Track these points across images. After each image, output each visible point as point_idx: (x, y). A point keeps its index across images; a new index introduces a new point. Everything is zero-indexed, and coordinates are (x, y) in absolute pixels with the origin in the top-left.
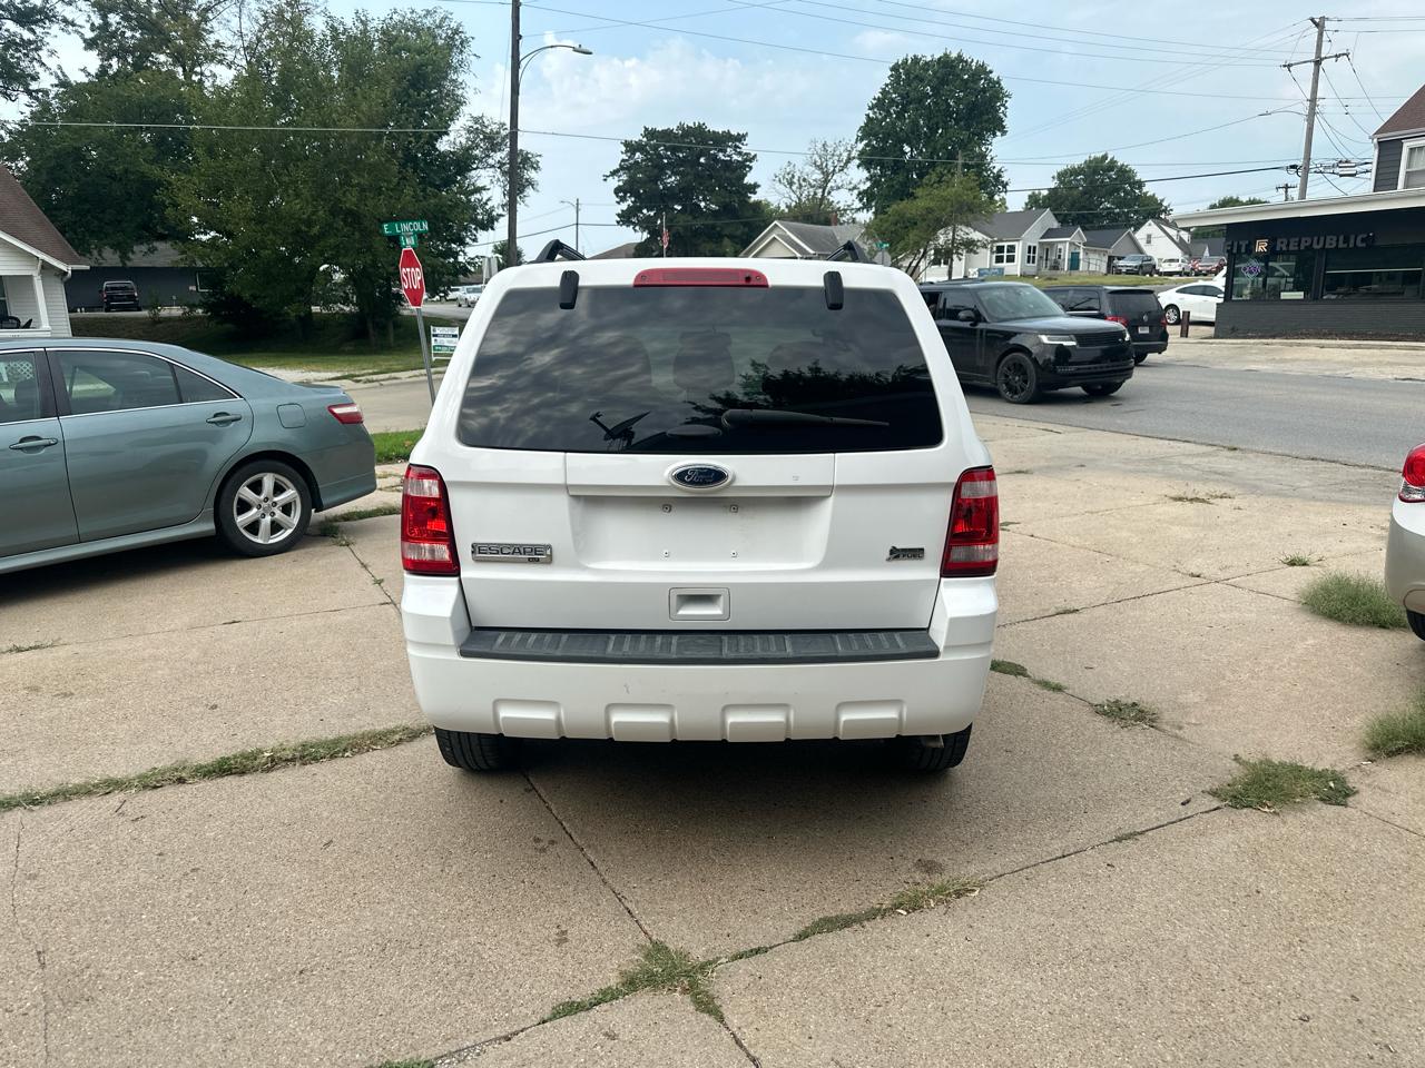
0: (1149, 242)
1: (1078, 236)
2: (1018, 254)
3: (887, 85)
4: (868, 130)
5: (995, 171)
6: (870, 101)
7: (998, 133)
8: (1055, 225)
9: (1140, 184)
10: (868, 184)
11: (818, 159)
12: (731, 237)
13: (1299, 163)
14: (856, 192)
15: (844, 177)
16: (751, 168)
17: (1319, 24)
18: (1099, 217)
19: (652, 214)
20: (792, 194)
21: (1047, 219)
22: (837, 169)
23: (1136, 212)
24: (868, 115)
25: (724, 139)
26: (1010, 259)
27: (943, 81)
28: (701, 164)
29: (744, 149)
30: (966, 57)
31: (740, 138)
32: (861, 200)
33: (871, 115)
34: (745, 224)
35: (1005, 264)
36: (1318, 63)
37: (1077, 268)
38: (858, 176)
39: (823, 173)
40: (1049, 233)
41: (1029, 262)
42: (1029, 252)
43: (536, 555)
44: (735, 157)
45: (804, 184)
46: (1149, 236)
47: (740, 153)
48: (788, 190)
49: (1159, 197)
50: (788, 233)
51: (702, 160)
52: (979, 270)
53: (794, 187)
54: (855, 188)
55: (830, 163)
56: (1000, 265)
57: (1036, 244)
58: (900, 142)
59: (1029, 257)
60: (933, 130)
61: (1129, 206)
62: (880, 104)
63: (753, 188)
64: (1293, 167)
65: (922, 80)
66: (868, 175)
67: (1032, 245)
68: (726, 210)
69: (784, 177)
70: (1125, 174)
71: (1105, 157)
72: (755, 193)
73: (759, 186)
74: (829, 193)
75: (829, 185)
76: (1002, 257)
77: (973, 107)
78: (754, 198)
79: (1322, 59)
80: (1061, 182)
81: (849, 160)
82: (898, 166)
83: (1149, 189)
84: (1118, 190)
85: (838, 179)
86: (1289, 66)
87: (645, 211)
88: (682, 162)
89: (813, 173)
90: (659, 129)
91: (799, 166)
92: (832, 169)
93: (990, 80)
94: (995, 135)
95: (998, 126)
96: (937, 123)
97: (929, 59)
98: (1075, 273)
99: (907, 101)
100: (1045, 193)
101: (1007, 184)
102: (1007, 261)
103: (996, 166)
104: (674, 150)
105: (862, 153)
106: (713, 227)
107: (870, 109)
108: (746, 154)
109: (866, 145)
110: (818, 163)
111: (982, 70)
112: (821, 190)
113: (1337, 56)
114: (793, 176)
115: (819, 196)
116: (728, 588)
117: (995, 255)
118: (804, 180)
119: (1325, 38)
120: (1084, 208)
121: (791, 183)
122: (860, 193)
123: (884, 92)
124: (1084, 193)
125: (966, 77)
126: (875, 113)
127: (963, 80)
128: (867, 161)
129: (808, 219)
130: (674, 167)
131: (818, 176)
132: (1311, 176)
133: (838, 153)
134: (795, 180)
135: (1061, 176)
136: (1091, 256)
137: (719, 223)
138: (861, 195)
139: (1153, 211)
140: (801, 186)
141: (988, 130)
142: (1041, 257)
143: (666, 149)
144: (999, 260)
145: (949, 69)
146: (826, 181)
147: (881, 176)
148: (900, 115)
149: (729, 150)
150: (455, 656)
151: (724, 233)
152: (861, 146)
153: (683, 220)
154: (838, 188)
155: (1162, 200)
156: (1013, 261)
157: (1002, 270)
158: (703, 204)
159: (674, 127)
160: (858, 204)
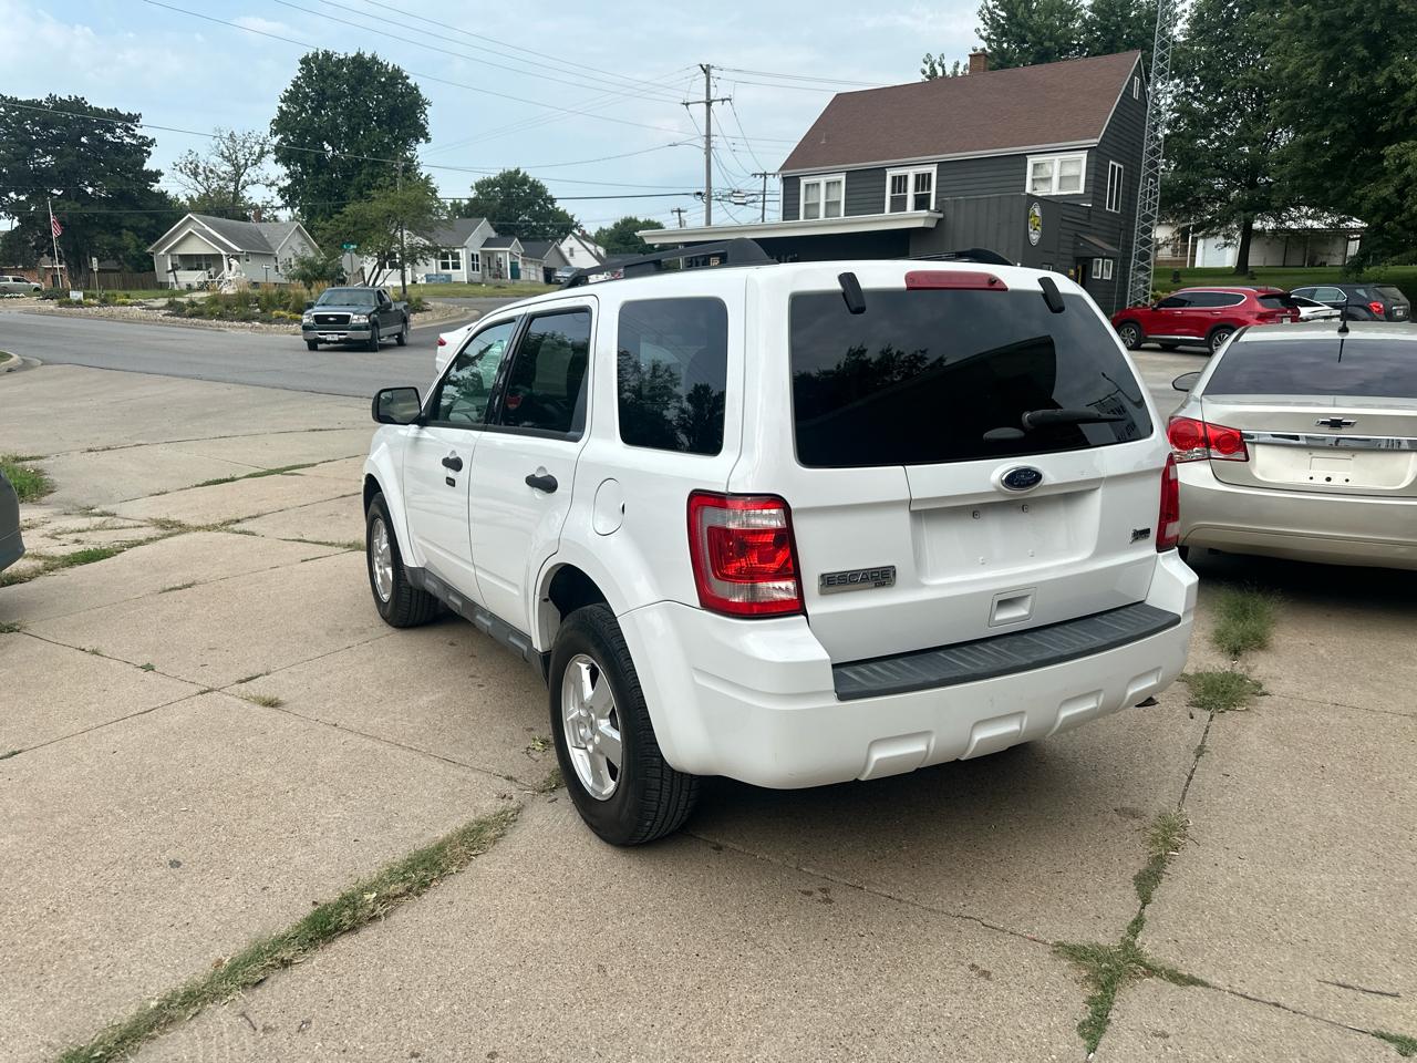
0: (572, 255)
1: (516, 246)
2: (463, 262)
3: (299, 78)
4: (282, 124)
5: (423, 177)
6: (282, 94)
7: (421, 140)
8: (493, 235)
9: (552, 201)
10: (288, 182)
11: (225, 150)
12: (133, 229)
13: (704, 191)
14: (275, 188)
15: (258, 171)
16: (149, 154)
17: (706, 70)
18: (518, 228)
19: (22, 198)
20: (198, 185)
21: (484, 229)
22: (249, 162)
23: (551, 226)
24: (281, 108)
25: (111, 119)
26: (456, 266)
27: (360, 81)
28: (83, 145)
29: (138, 132)
30: (380, 58)
31: (133, 119)
32: (283, 197)
33: (285, 108)
34: (151, 216)
35: (451, 271)
36: (709, 104)
37: (518, 277)
38: (276, 171)
39: (233, 165)
40: (488, 242)
41: (473, 269)
42: (473, 260)
43: (881, 577)
44: (128, 140)
45: (210, 175)
46: (571, 250)
47: (134, 136)
48: (194, 181)
49: (570, 213)
50: (207, 228)
51: (83, 140)
52: (426, 276)
53: (200, 178)
54: (272, 184)
55: (240, 155)
56: (445, 271)
57: (479, 253)
58: (318, 140)
59: (473, 265)
60: (354, 130)
61: (546, 220)
62: (291, 98)
63: (155, 176)
64: (699, 194)
65: (336, 78)
66: (288, 172)
67: (475, 253)
68: (122, 198)
69: (186, 167)
70: (537, 190)
71: (517, 172)
72: (158, 182)
73: (162, 174)
74: (243, 188)
75: (242, 179)
76: (448, 263)
77: (393, 111)
78: (156, 187)
79: (712, 101)
80: (480, 193)
81: (262, 154)
82: (320, 164)
83: (560, 205)
84: (532, 204)
85: (251, 173)
86: (687, 104)
87: (12, 195)
88: (57, 140)
89: (221, 164)
90: (22, 98)
91: (203, 156)
92: (243, 162)
93: (408, 85)
94: (418, 141)
95: (420, 132)
96: (359, 124)
97: (342, 57)
98: (517, 281)
99: (321, 99)
100: (466, 202)
101: (436, 191)
102: (453, 268)
103: (424, 171)
104: (46, 125)
105: (277, 149)
106: (109, 217)
107: (282, 101)
108: (140, 137)
109: (282, 140)
110: (227, 155)
111: (397, 76)
112: (233, 184)
113: (723, 100)
114: (197, 166)
115: (232, 189)
116: (1034, 586)
117: (440, 261)
118: (211, 171)
119: (712, 83)
120: (504, 219)
121: (195, 174)
122: (280, 190)
123: (295, 84)
124: (503, 205)
125: (383, 80)
126: (289, 107)
127: (380, 82)
128: (284, 157)
129: (221, 213)
130: (48, 145)
131: (227, 167)
132: (714, 204)
133: (247, 144)
134: (200, 170)
135: (479, 186)
136: (529, 266)
137: (116, 212)
138: (282, 192)
139: (565, 226)
140: (207, 178)
141: (410, 136)
142: (484, 266)
143: (34, 124)
144: (445, 266)
145: (364, 71)
146: (238, 175)
147: (302, 174)
148: (316, 112)
149: (117, 130)
150: (833, 702)
151: (122, 224)
152: (276, 140)
153: (70, 207)
154: (254, 183)
155: (573, 216)
156: (459, 268)
157: (449, 276)
158: (90, 190)
159: (42, 97)
160: (279, 202)
